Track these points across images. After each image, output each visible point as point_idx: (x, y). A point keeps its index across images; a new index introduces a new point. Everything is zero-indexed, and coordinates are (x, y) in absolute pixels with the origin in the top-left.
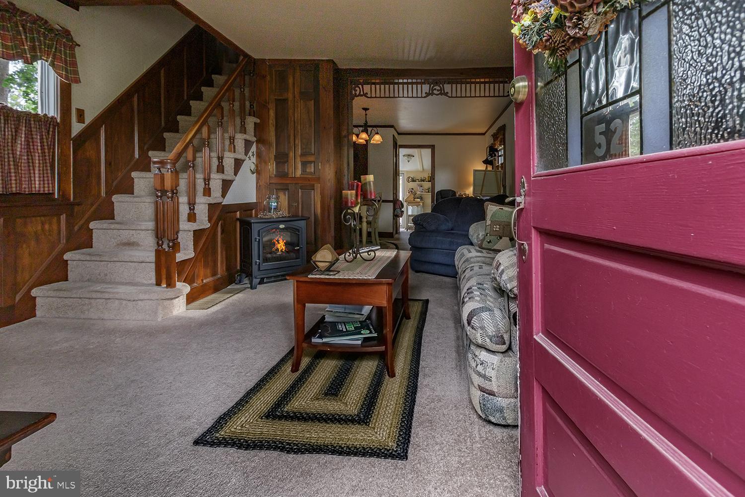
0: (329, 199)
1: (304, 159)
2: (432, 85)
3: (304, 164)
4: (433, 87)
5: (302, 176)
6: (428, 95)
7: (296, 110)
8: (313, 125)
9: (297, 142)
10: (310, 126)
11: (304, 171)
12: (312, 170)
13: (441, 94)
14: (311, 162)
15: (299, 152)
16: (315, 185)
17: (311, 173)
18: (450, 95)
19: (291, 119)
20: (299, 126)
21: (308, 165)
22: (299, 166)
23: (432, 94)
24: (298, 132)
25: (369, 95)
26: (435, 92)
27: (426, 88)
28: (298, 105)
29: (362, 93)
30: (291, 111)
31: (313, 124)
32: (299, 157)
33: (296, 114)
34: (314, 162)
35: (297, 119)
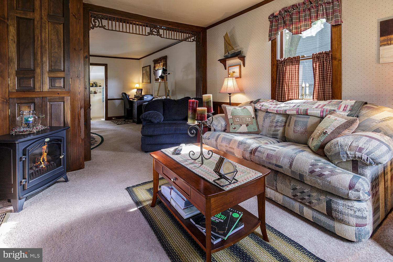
0: (79, 109)
1: (53, 75)
2: (152, 28)
3: (52, 80)
4: (152, 30)
5: (50, 90)
6: (149, 34)
7: (43, 30)
8: (62, 46)
9: (44, 59)
10: (59, 46)
11: (52, 86)
12: (62, 85)
13: (157, 35)
14: (60, 78)
15: (47, 68)
16: (65, 98)
17: (60, 87)
18: (162, 36)
19: (38, 38)
20: (47, 45)
21: (57, 81)
22: (47, 81)
23: (152, 34)
24: (46, 50)
25: (107, 27)
26: (154, 33)
27: (148, 30)
28: (45, 26)
29: (100, 25)
30: (37, 32)
31: (62, 44)
32: (47, 73)
33: (43, 35)
34: (64, 78)
35: (45, 39)
